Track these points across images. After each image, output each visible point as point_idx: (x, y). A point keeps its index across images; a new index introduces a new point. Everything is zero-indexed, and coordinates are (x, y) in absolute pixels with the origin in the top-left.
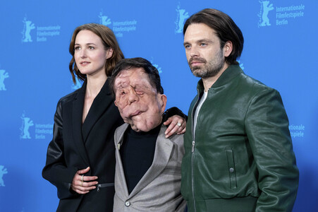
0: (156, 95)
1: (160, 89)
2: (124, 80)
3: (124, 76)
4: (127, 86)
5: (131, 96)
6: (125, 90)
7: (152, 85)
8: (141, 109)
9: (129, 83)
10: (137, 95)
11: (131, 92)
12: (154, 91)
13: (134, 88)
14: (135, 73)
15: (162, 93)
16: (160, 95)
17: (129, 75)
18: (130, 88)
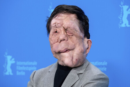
0: (83, 39)
1: (87, 35)
2: (58, 22)
3: (59, 18)
4: (60, 27)
5: (62, 36)
6: (58, 30)
7: (81, 30)
8: (69, 48)
9: (62, 25)
10: (67, 36)
11: (63, 32)
12: (82, 35)
13: (66, 30)
14: (68, 18)
15: (88, 38)
16: (86, 40)
17: (63, 18)
18: (62, 29)
